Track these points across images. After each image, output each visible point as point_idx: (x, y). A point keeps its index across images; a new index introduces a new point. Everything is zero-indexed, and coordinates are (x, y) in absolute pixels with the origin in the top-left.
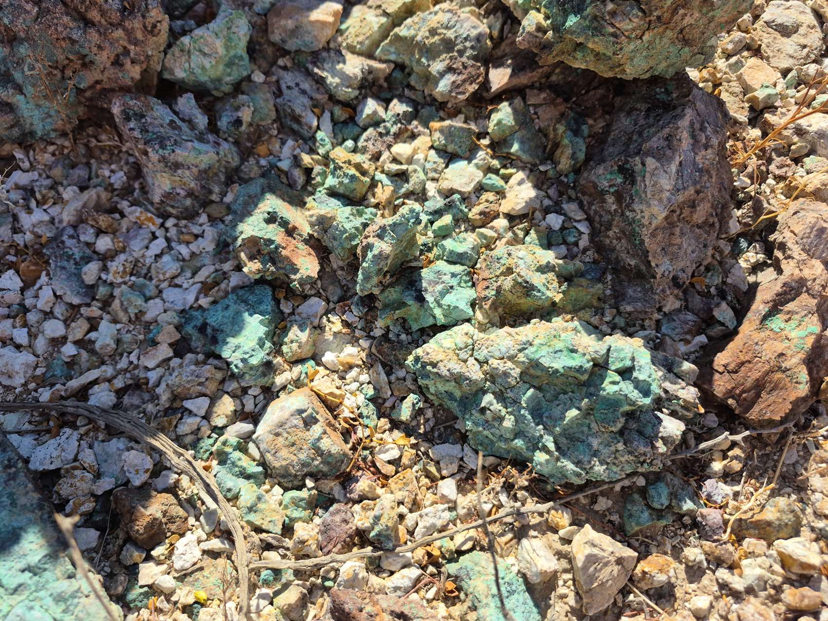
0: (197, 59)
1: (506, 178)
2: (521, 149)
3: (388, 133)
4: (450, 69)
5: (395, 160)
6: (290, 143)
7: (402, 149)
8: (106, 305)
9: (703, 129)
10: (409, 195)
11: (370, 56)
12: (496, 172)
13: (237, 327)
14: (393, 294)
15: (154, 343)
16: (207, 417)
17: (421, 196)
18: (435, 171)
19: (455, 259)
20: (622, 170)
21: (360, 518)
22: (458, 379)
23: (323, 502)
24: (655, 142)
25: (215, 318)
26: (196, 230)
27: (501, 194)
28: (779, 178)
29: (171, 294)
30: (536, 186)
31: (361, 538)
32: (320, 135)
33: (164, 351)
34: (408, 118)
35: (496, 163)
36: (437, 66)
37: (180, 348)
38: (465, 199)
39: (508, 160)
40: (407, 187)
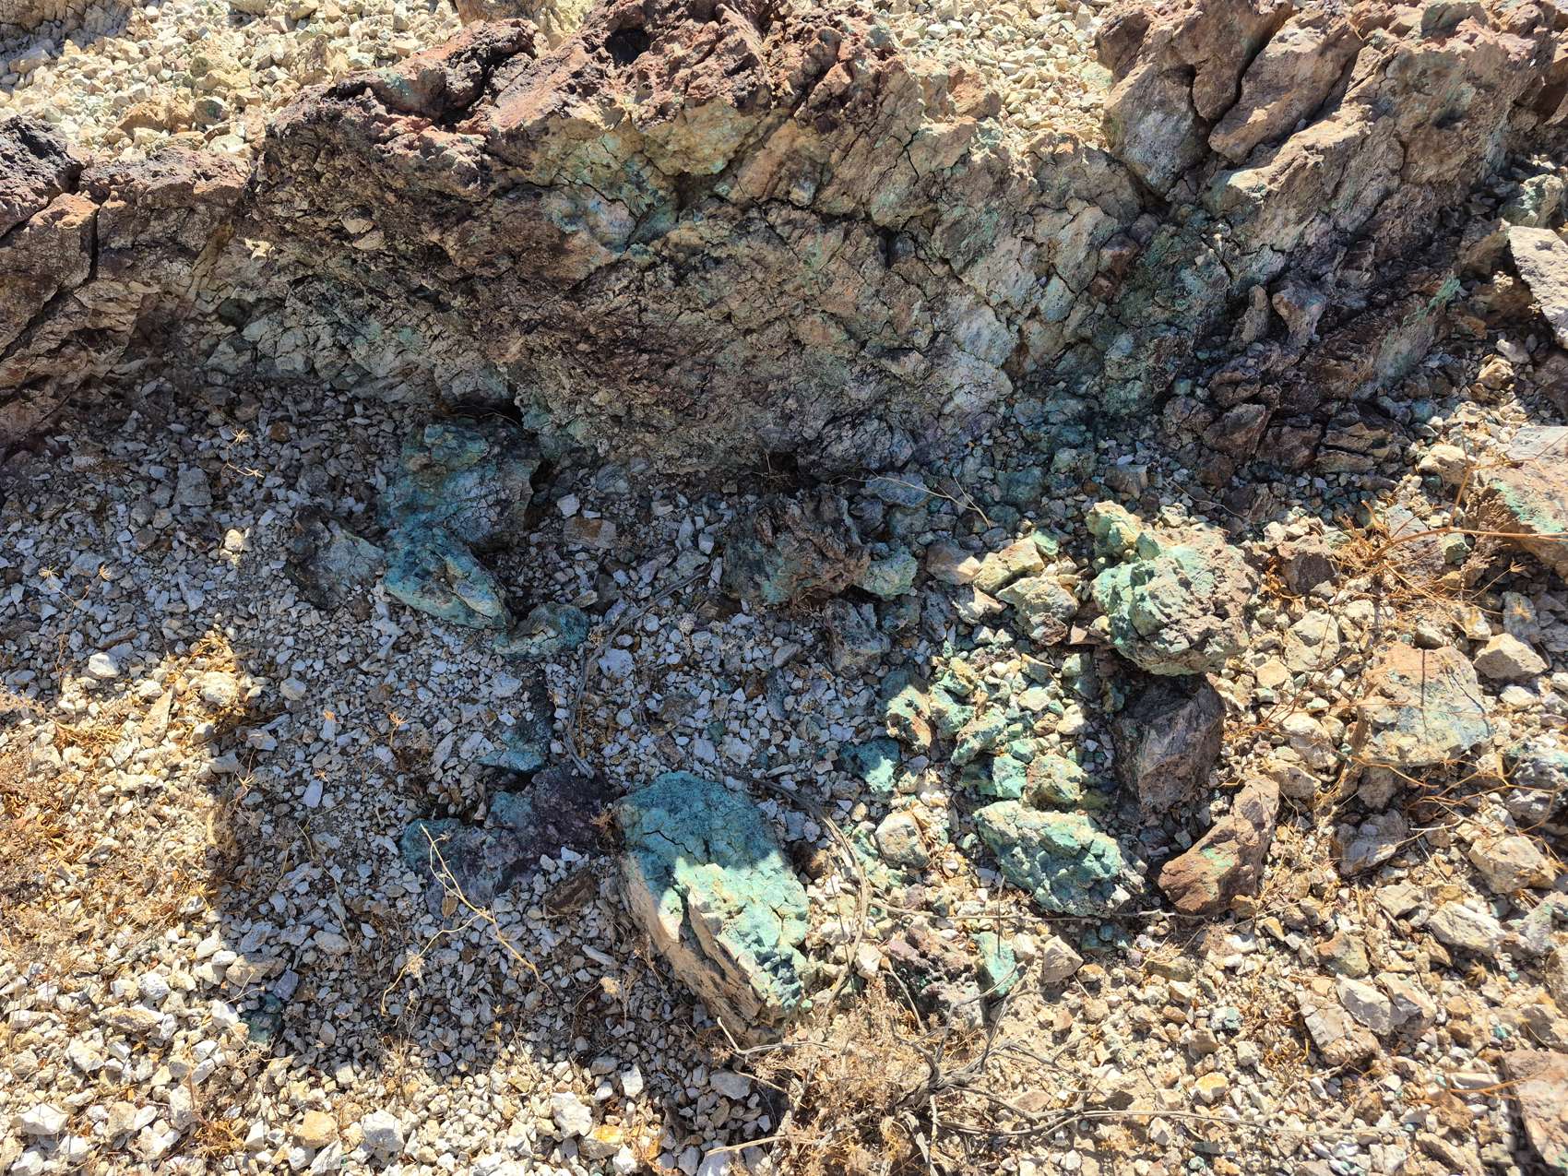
0: (880, 583)
1: (1066, 706)
2: (1081, 688)
3: (992, 652)
4: (1044, 623)
5: (993, 674)
6: (925, 643)
7: (999, 667)
8: (795, 725)
9: (1198, 717)
10: (996, 700)
11: (991, 594)
12: (1061, 699)
13: (876, 765)
14: (973, 768)
15: (823, 759)
16: (850, 813)
17: (1005, 703)
18: (1019, 689)
19: (1017, 756)
20: (1138, 729)
21: (930, 895)
22: (1003, 834)
23: (909, 881)
24: (1160, 721)
25: (864, 754)
26: (856, 689)
27: (1060, 716)
28: (1258, 755)
29: (835, 729)
30: (1086, 718)
31: (927, 906)
32: (946, 644)
33: (829, 766)
34: (1008, 646)
35: (1062, 692)
36: (1035, 619)
37: (838, 766)
38: (1034, 714)
39: (1070, 693)
40: (997, 695)
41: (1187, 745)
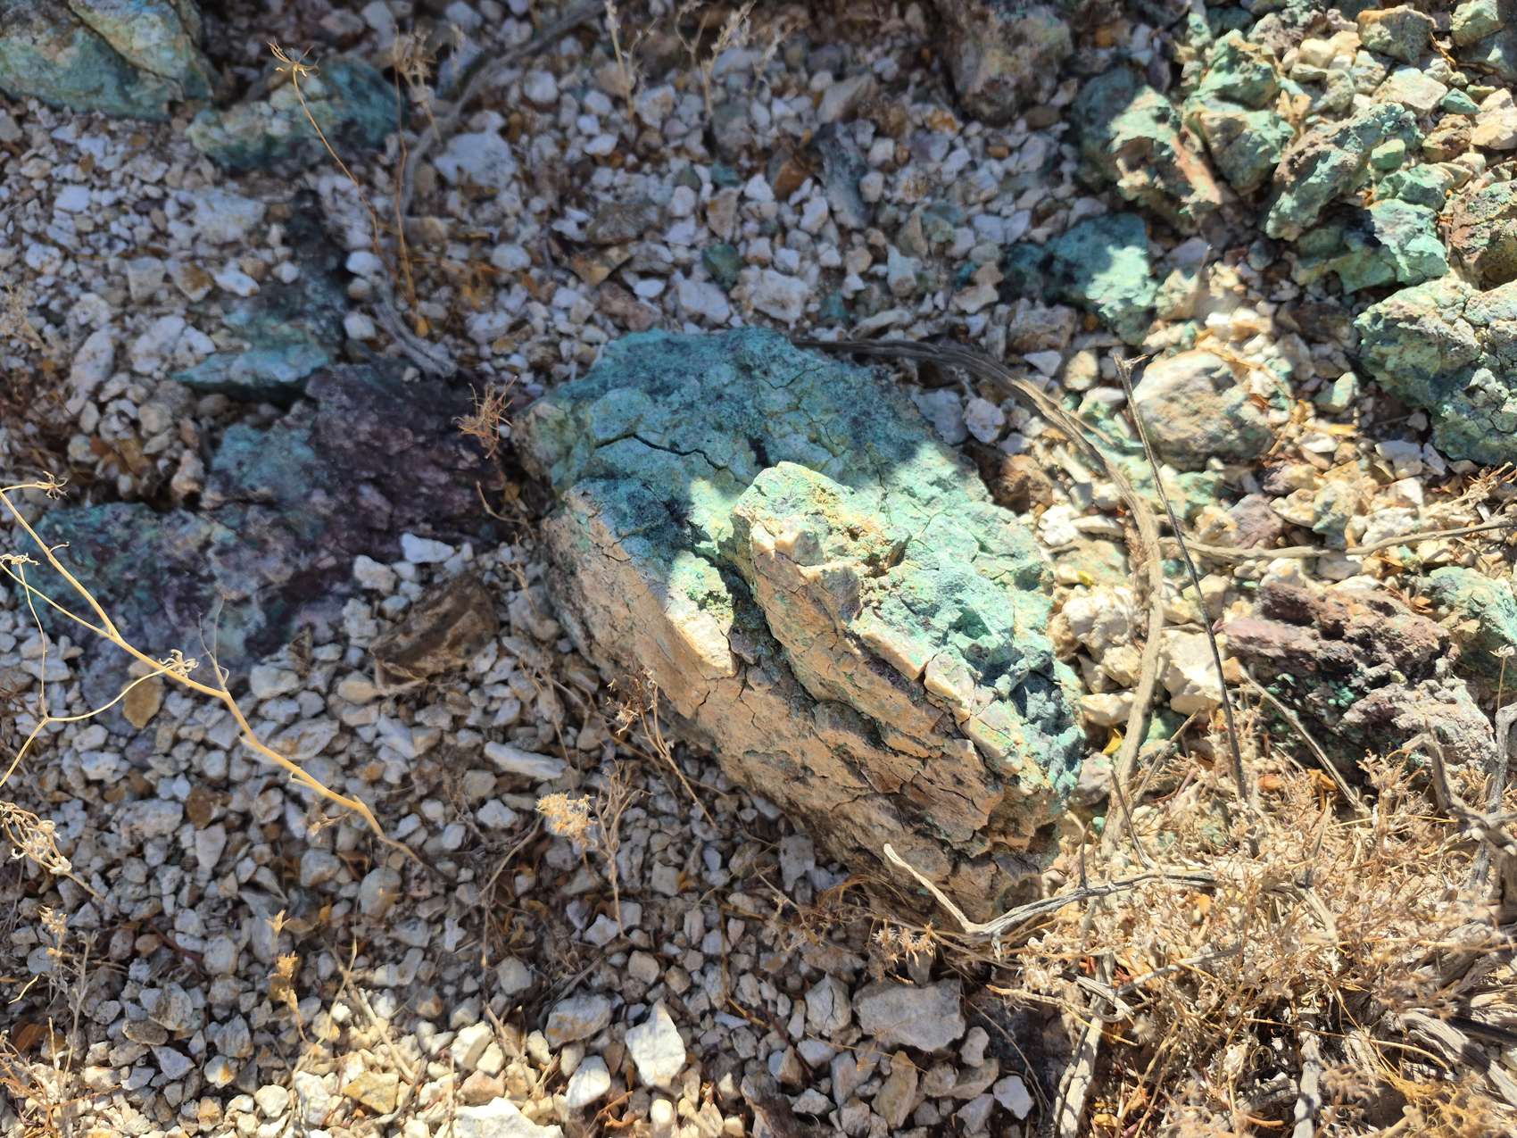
1: (1479, 98)
6: (1144, 30)
8: (893, 230)
12: (1463, 88)
13: (1105, 264)
14: (1325, 237)
15: (970, 282)
16: (1059, 376)
18: (1369, 80)
19: (1419, 196)
23: (1230, 493)
25: (1068, 249)
26: (1012, 141)
29: (986, 223)
33: (988, 293)
35: (1459, 76)
37: (1009, 291)
38: (1421, 119)
39: (1480, 74)
40: (1326, 99)
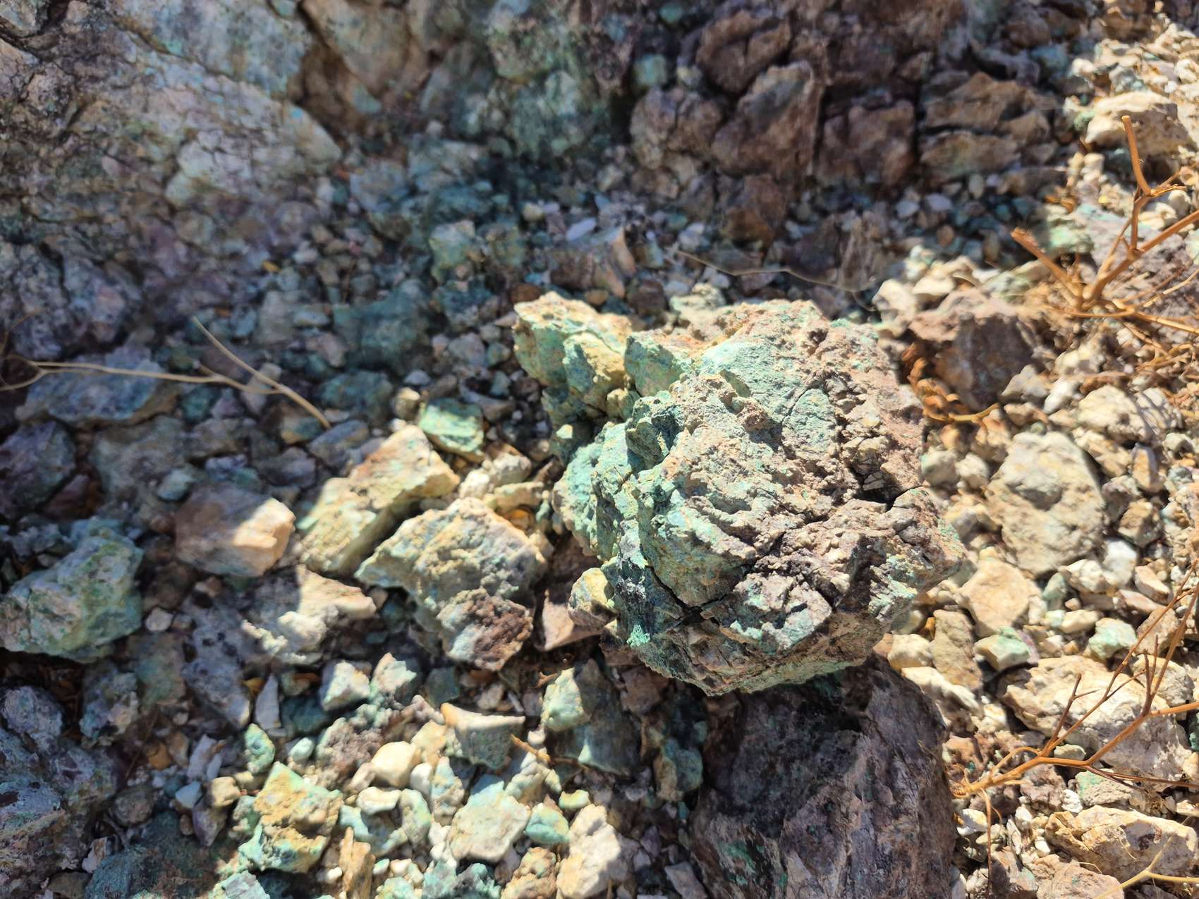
2: (595, 756)
3: (370, 724)
4: (473, 618)
5: (380, 783)
7: (392, 758)
9: (891, 772)
10: (398, 853)
11: (345, 576)
17: (420, 851)
20: (752, 850)
24: (804, 819)
27: (560, 850)
28: (1037, 807)
32: (254, 734)
34: (404, 695)
36: (451, 613)
41: (886, 862)
